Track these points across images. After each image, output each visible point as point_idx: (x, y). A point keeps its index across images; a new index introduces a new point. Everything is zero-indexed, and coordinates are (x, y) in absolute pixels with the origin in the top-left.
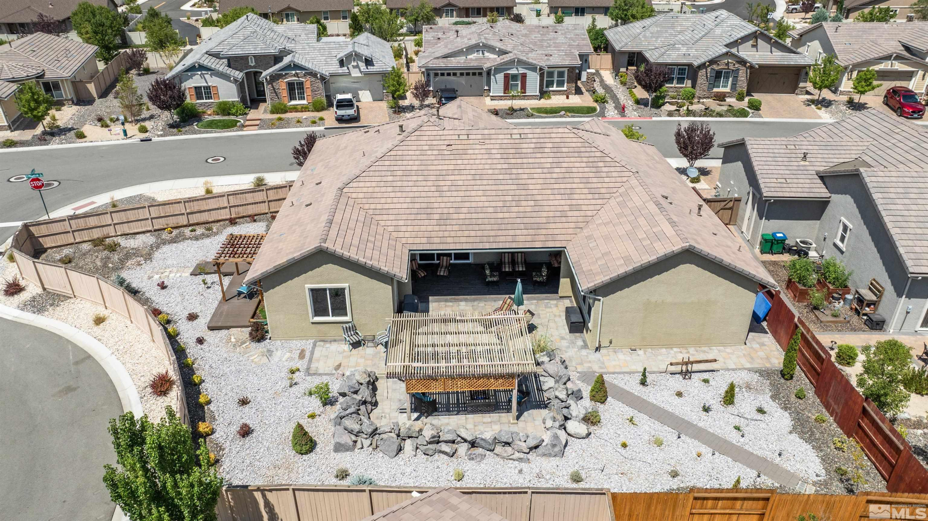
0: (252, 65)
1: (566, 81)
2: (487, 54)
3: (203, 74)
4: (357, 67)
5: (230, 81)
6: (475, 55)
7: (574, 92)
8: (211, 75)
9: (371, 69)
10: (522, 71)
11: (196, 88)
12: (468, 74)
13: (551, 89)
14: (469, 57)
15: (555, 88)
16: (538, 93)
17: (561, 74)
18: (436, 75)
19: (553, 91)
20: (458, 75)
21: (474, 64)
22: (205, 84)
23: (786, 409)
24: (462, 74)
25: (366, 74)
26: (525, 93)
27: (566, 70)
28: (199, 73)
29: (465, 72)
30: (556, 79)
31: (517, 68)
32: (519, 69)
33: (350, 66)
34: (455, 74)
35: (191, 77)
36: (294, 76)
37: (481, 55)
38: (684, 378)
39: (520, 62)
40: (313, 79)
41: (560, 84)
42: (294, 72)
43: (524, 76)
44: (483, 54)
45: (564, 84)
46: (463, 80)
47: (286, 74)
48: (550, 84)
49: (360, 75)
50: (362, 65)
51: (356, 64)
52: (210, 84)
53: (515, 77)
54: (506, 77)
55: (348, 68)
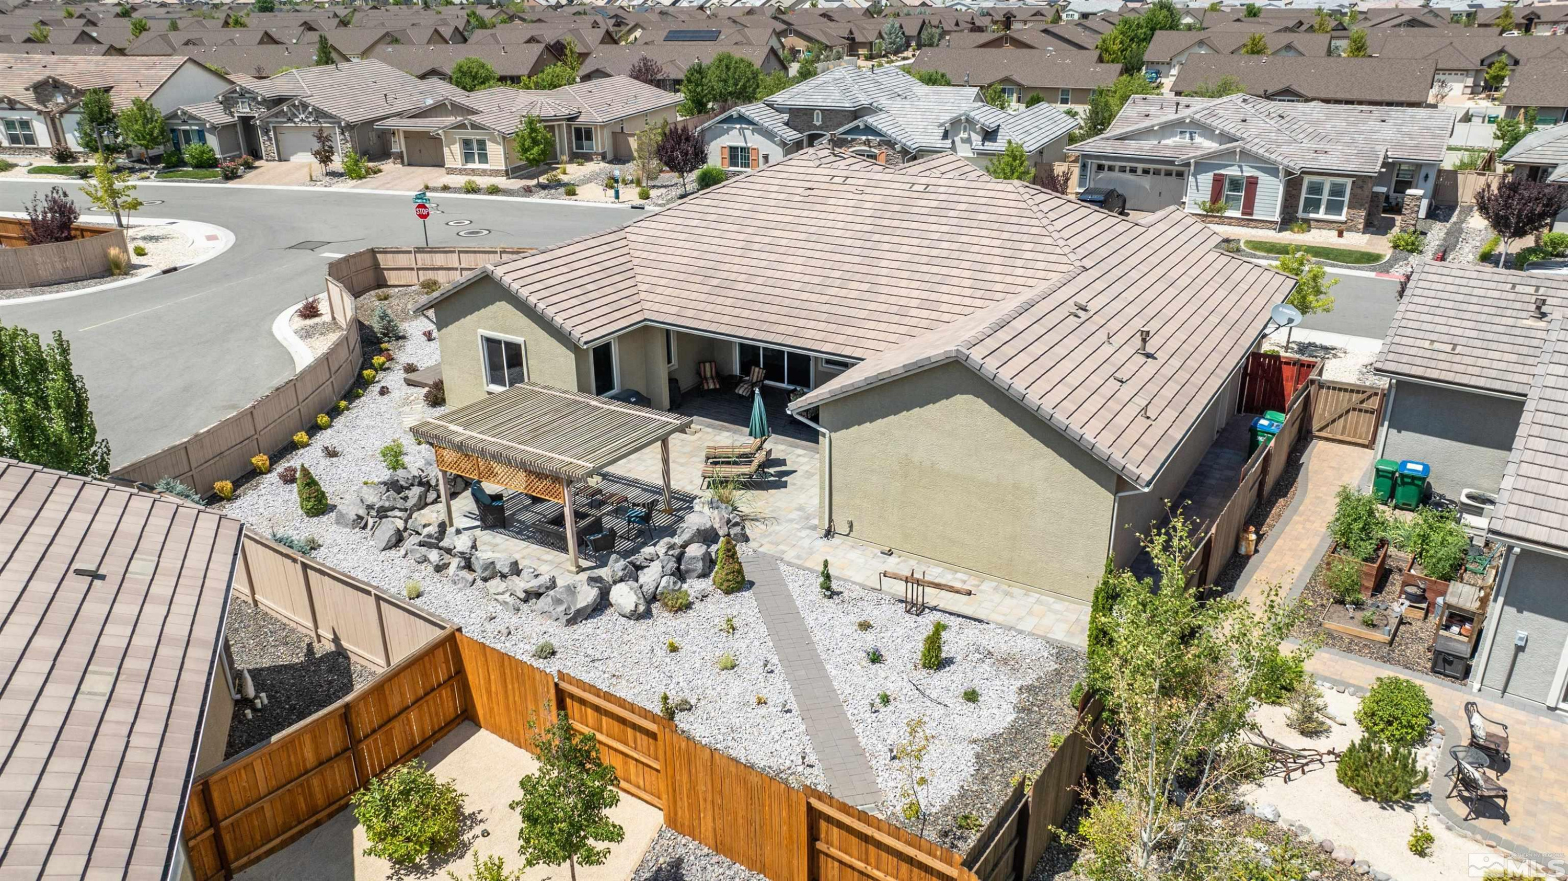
0: (818, 124)
1: (1346, 203)
2: (1198, 139)
3: (744, 129)
4: (968, 141)
5: (774, 142)
6: (1177, 139)
7: (1361, 226)
8: (753, 131)
9: (989, 146)
10: (1249, 172)
11: (731, 148)
12: (1157, 172)
13: (1312, 216)
14: (1163, 142)
15: (1321, 215)
16: (1277, 218)
17: (1337, 191)
18: (1100, 168)
19: (1318, 221)
20: (1139, 172)
21: (1166, 154)
22: (743, 144)
23: (1022, 709)
24: (1146, 172)
25: (981, 154)
26: (1251, 214)
27: (1349, 182)
28: (738, 126)
29: (1152, 166)
30: (1325, 197)
31: (1240, 167)
32: (1244, 168)
33: (957, 139)
34: (1133, 171)
35: (727, 131)
36: (865, 143)
37: (1187, 140)
38: (908, 612)
39: (1246, 156)
40: (891, 152)
41: (1334, 207)
42: (864, 138)
43: (1252, 183)
44: (1192, 138)
45: (1341, 210)
46: (1146, 182)
47: (853, 140)
48: (1313, 205)
49: (971, 155)
50: (976, 139)
51: (966, 136)
52: (749, 145)
53: (1235, 184)
54: (1218, 181)
55: (953, 142)
